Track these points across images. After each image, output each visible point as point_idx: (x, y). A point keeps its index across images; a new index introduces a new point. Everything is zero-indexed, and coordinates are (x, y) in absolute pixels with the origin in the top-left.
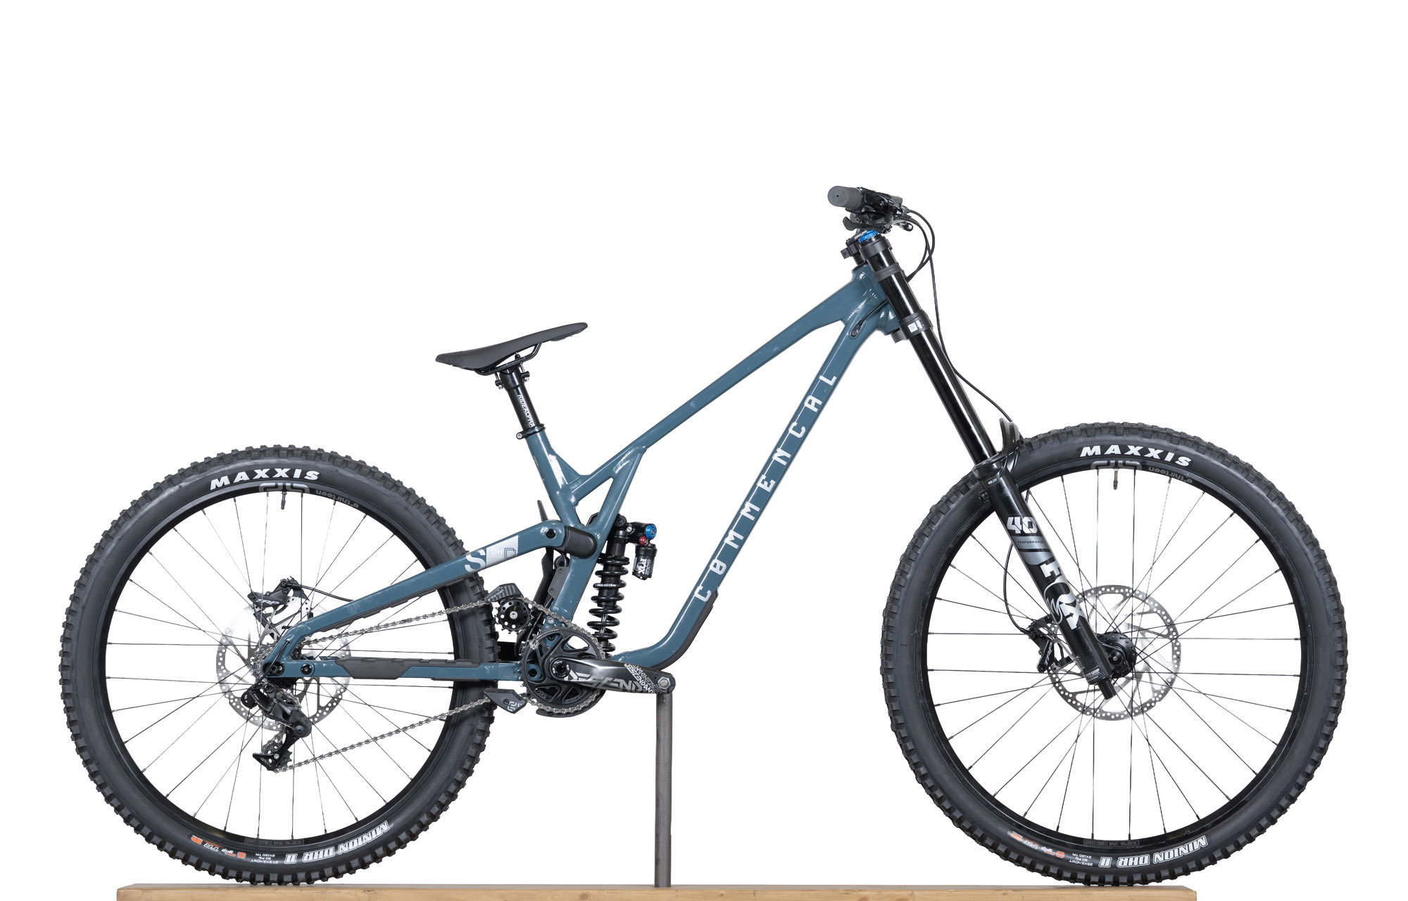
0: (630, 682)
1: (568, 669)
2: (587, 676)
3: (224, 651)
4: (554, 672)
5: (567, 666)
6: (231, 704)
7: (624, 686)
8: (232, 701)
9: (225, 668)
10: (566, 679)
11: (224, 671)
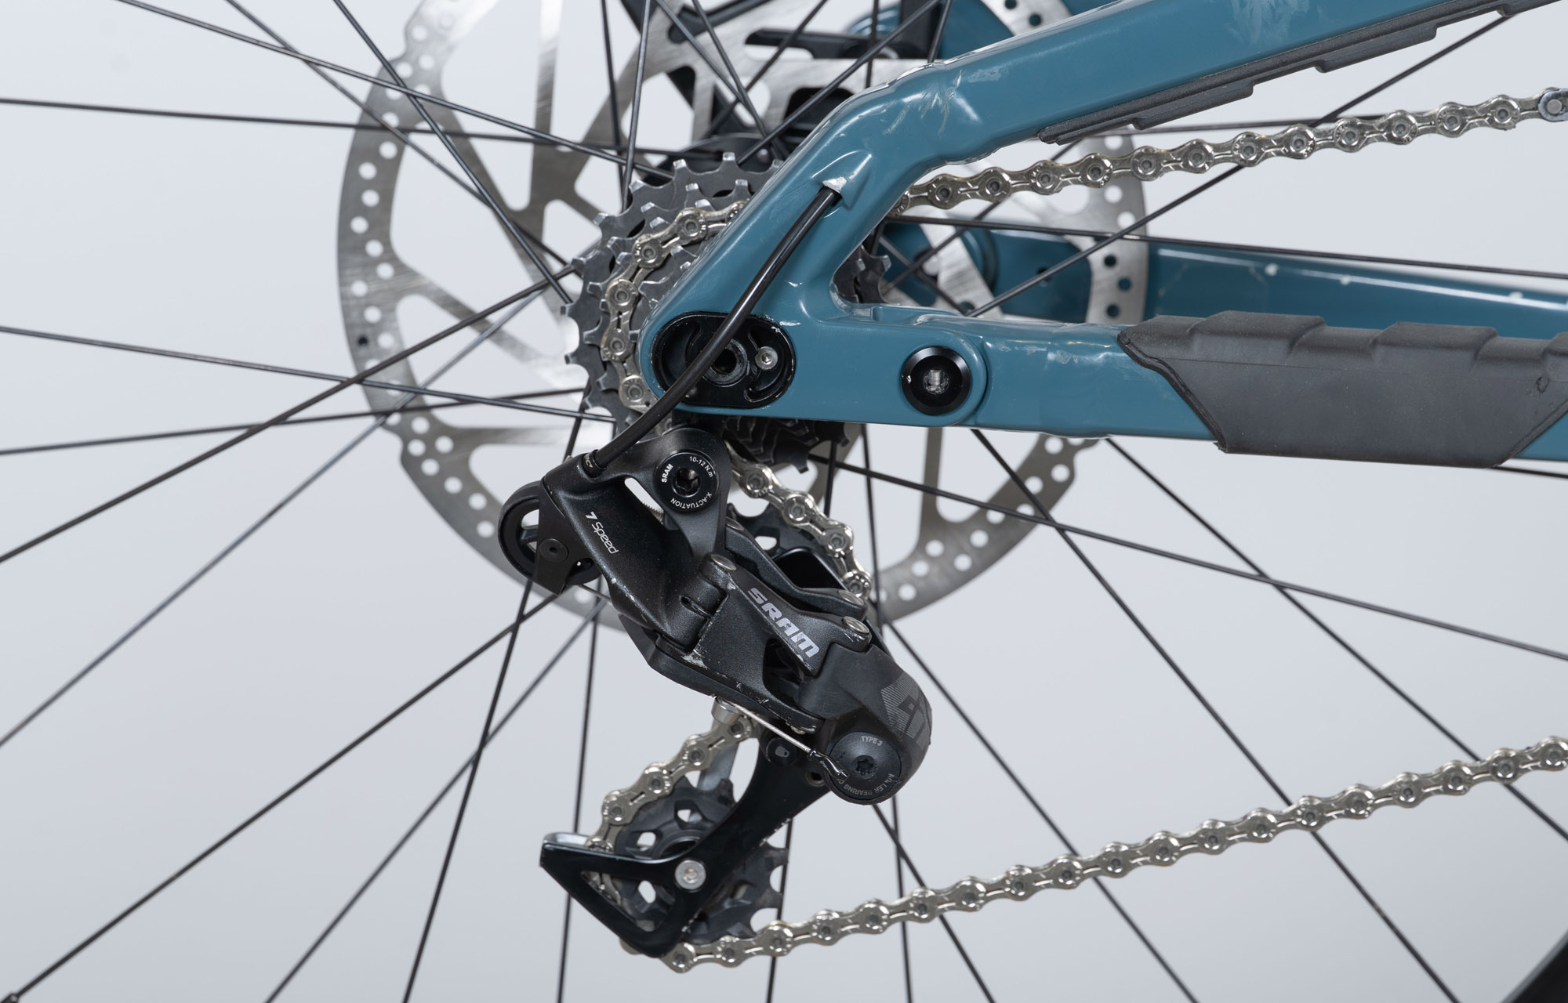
3: (388, 150)
6: (410, 463)
8: (417, 448)
9: (390, 256)
11: (385, 271)
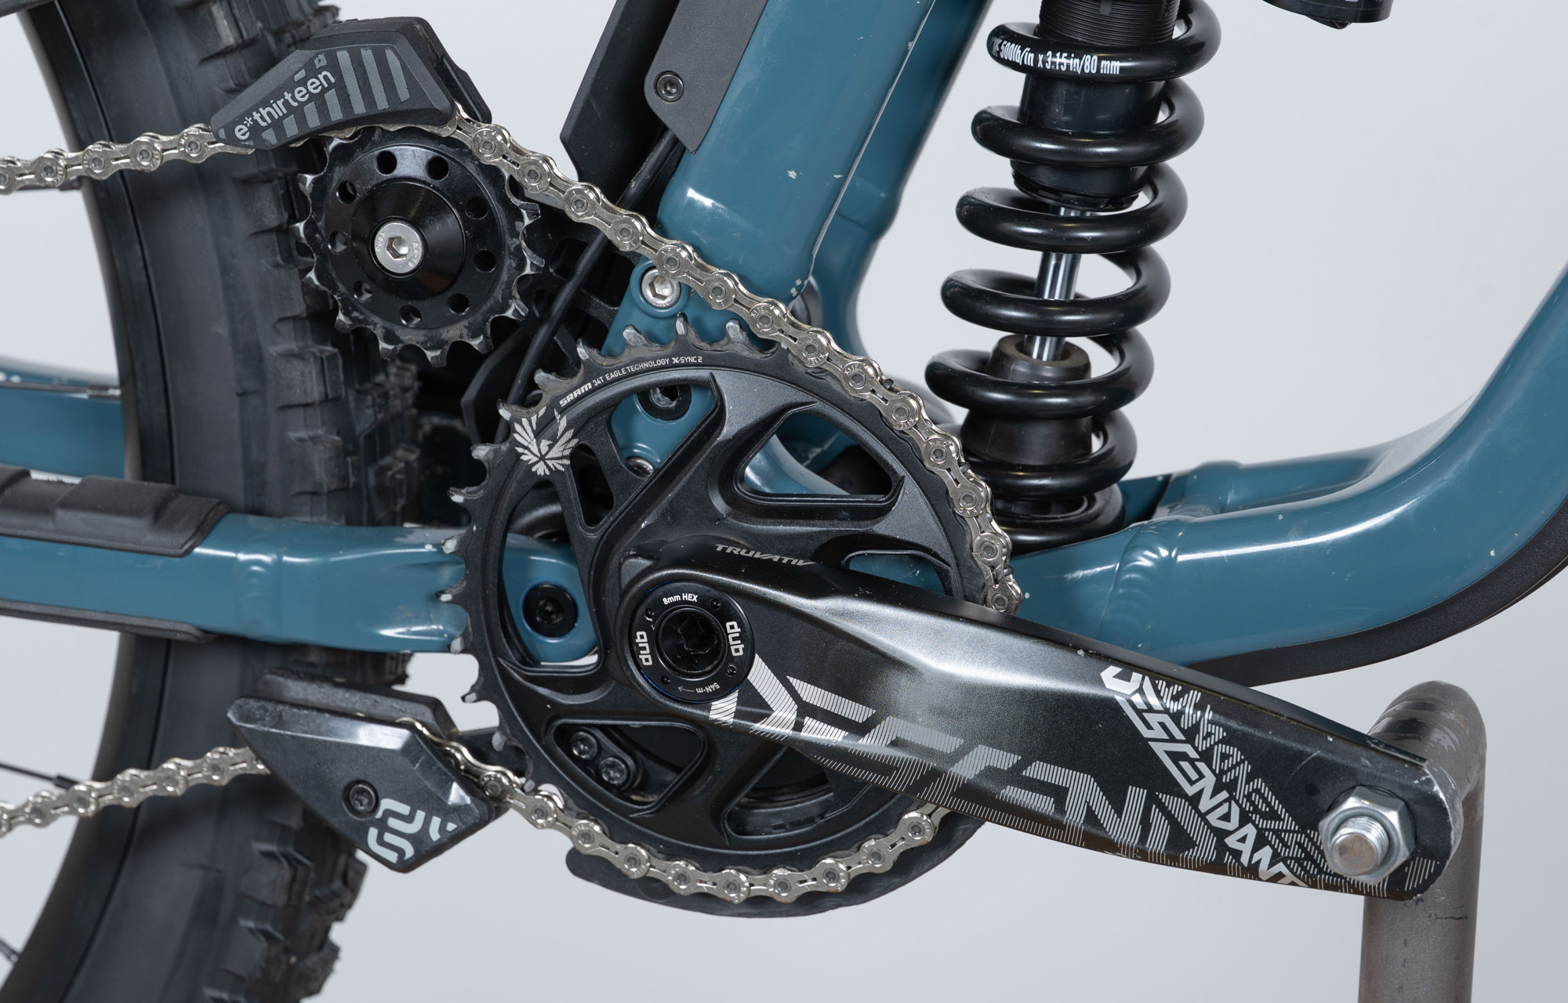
0: (1136, 797)
1: (737, 649)
2: (857, 712)
4: (646, 659)
5: (733, 629)
7: (1091, 817)
10: (723, 710)
